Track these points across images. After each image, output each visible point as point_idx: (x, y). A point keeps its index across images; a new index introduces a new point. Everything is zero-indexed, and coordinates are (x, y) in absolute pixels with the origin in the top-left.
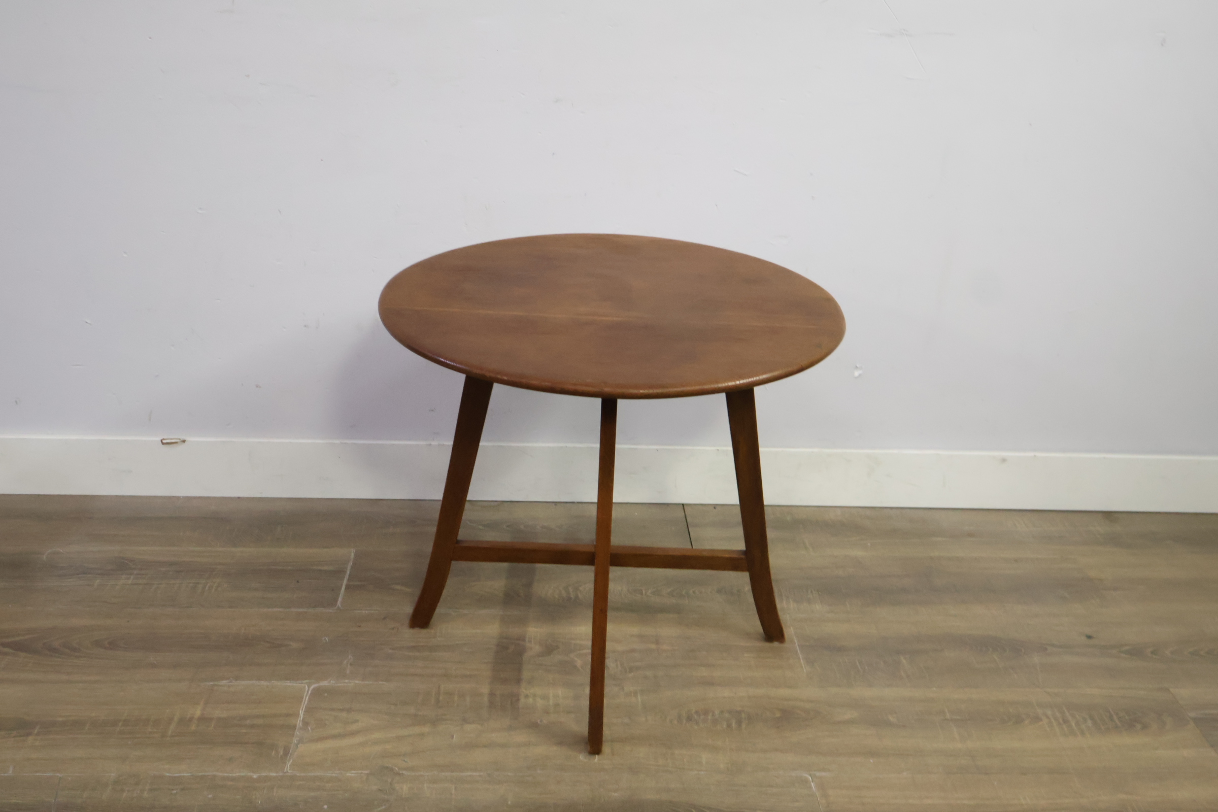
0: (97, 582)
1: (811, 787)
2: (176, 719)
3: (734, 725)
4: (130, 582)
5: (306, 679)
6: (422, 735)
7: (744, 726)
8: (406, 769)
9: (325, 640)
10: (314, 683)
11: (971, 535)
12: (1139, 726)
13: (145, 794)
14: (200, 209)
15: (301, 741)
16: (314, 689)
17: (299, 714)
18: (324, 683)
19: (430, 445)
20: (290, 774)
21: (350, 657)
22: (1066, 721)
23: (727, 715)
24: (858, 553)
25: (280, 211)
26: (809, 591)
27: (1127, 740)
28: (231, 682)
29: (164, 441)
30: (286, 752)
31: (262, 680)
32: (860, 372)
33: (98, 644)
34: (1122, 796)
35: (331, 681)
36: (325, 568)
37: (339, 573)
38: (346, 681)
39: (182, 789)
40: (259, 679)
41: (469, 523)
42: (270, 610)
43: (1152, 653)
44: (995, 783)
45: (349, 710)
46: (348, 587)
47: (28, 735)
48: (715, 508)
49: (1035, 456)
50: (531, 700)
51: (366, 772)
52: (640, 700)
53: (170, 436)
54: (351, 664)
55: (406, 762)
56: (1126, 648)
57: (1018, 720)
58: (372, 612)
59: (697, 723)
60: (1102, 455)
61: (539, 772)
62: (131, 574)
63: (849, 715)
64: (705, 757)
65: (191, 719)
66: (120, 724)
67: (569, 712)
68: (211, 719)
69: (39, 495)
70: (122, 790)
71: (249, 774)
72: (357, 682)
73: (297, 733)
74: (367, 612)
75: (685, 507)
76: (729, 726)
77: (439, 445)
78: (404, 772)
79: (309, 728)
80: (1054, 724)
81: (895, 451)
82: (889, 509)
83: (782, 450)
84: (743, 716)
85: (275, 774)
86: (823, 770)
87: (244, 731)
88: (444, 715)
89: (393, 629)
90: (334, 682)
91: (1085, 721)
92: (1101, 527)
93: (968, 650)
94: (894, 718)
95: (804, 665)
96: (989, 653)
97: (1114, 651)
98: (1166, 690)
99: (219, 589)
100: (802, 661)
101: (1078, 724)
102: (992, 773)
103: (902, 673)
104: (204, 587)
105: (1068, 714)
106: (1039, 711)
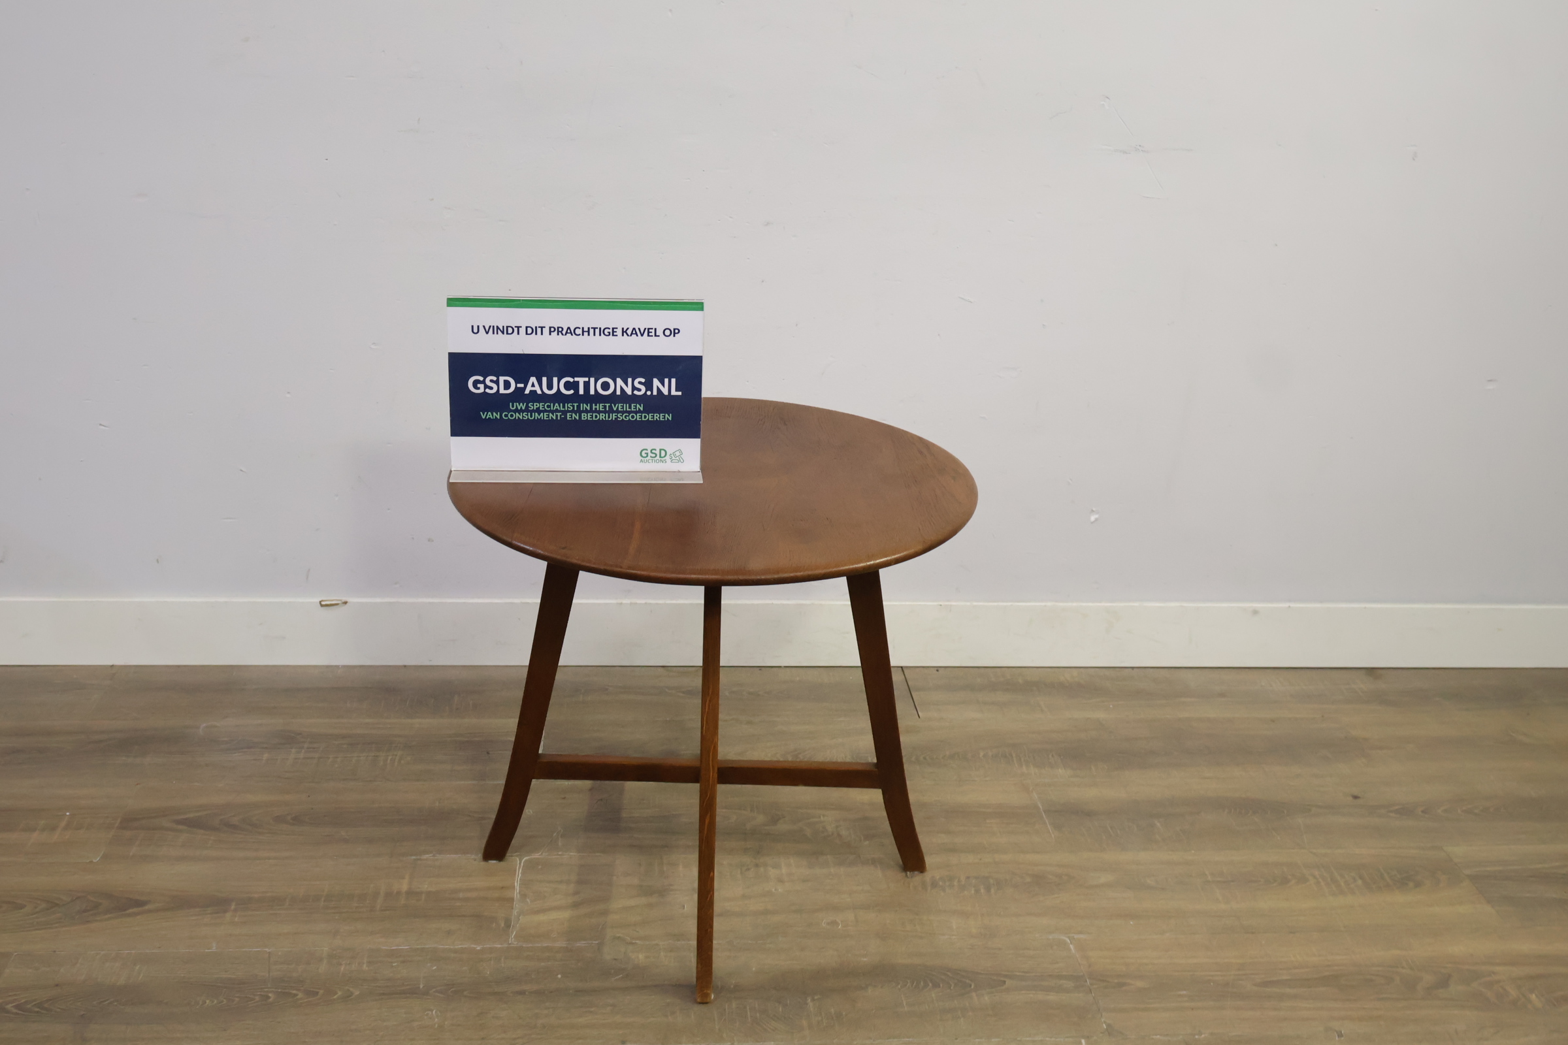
0: (266, 756)
1: (1070, 950)
2: (382, 893)
3: (982, 891)
4: (302, 755)
5: (515, 852)
6: (651, 905)
7: (993, 891)
8: (639, 939)
9: (529, 812)
10: (525, 857)
11: (1222, 695)
12: (1411, 884)
13: (365, 967)
15: (521, 913)
16: (526, 861)
18: (536, 856)
19: (621, 604)
20: (515, 945)
21: (559, 829)
22: (1334, 881)
23: (974, 881)
24: (1100, 715)
26: (1050, 756)
27: (1399, 898)
28: (434, 856)
29: (323, 603)
30: (508, 925)
31: (467, 853)
32: (1097, 516)
34: (1397, 952)
35: (543, 854)
38: (560, 853)
39: (404, 962)
40: (465, 852)
41: (667, 690)
42: (463, 782)
43: (1423, 812)
44: (1263, 942)
45: (568, 882)
47: (225, 911)
48: (937, 671)
50: (762, 869)
51: (597, 942)
53: (330, 598)
54: (562, 836)
55: (637, 932)
56: (1396, 807)
57: (1285, 881)
60: (1363, 605)
61: (780, 939)
62: (301, 748)
63: (1105, 878)
64: (955, 922)
65: (399, 893)
66: (323, 899)
67: (805, 881)
68: (419, 894)
69: (179, 666)
70: (339, 964)
71: (473, 946)
72: (572, 854)
73: (516, 905)
75: (904, 670)
76: (977, 891)
77: (631, 604)
78: (637, 942)
79: (528, 900)
80: (1323, 883)
81: (1136, 604)
82: (1130, 669)
83: (1012, 605)
84: (991, 881)
85: (499, 946)
86: (1081, 933)
87: (458, 904)
88: (671, 885)
89: (601, 800)
90: (547, 854)
91: (1355, 881)
92: (1364, 686)
93: (1226, 812)
94: (1152, 881)
95: (1051, 829)
96: (1249, 815)
97: (1383, 811)
98: (1440, 848)
99: (403, 762)
100: (1049, 827)
101: (1347, 884)
102: (1259, 933)
103: (1158, 837)
104: (385, 761)
105: (1336, 874)
106: (1305, 871)
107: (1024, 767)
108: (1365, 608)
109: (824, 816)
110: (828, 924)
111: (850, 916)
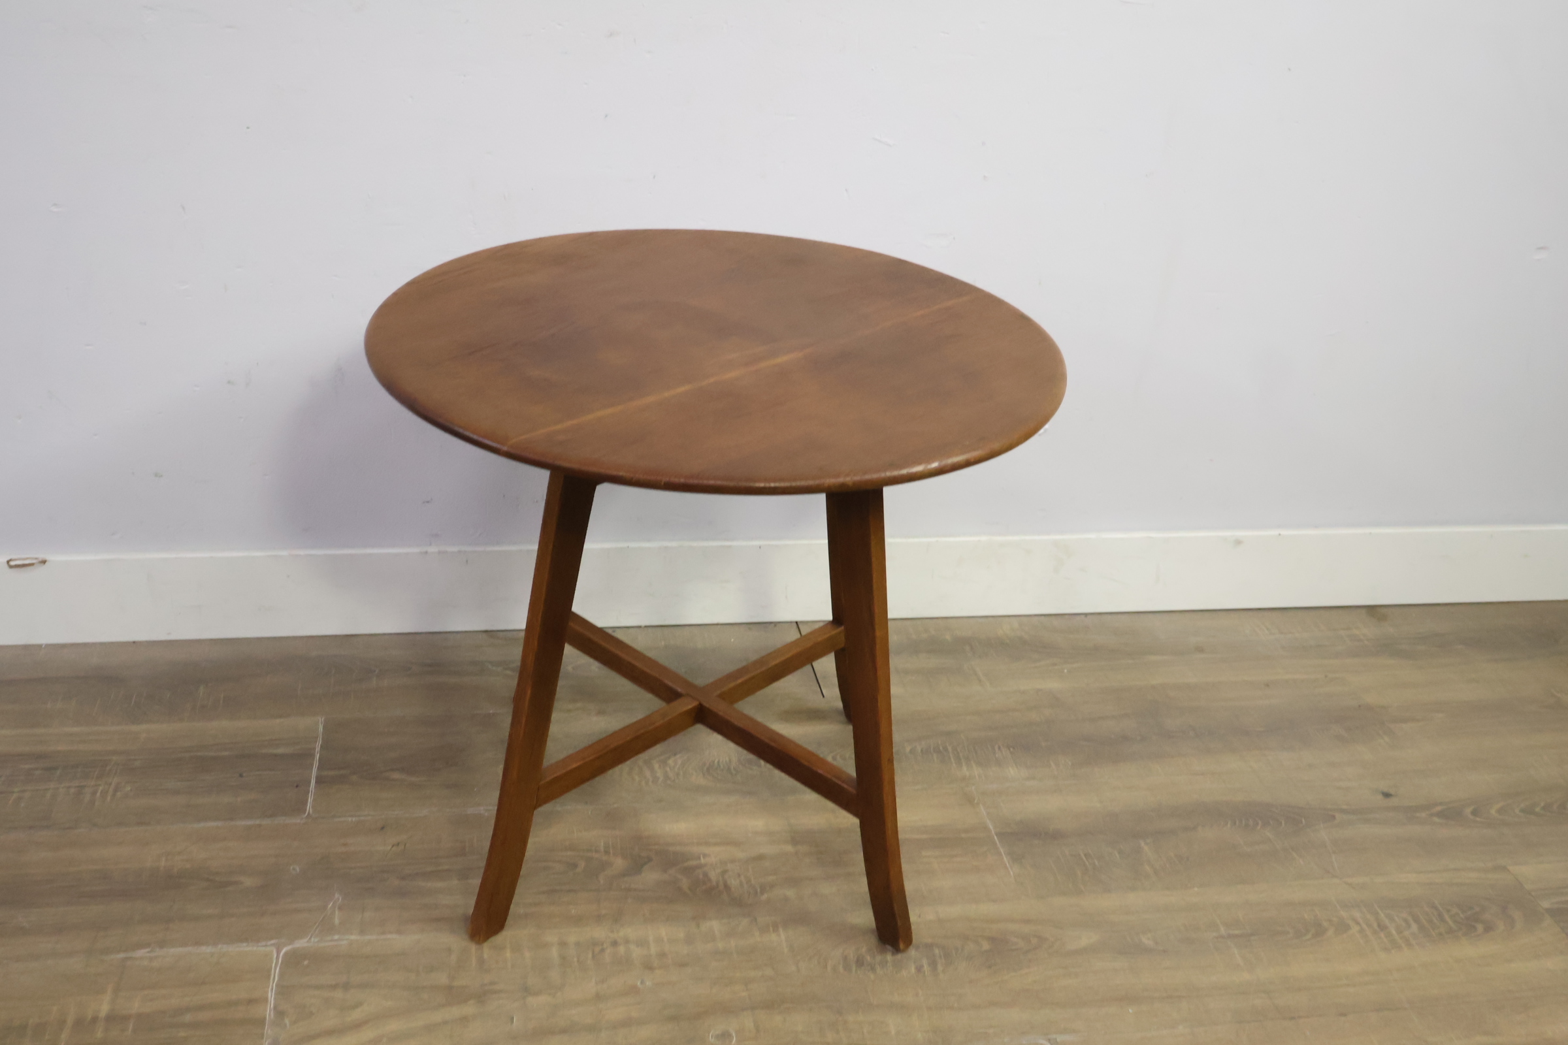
2: (70, 1021)
3: (926, 968)
5: (272, 939)
7: (940, 968)
9: (294, 869)
10: (285, 945)
11: (1200, 649)
12: (1480, 927)
14: (55, 205)
16: (286, 954)
18: (301, 944)
19: (426, 552)
21: (337, 895)
22: (1382, 927)
23: (913, 952)
24: (1053, 685)
25: (183, 208)
26: (995, 747)
27: (1468, 950)
28: (153, 951)
29: (12, 563)
35: (313, 939)
36: (281, 750)
37: (304, 757)
38: (336, 937)
40: (198, 943)
41: (490, 667)
42: (202, 825)
43: (1472, 813)
44: (1307, 1032)
45: (346, 987)
46: (319, 781)
49: (1280, 535)
50: (622, 949)
52: (784, 937)
53: (21, 555)
54: (340, 908)
56: (1439, 808)
57: (1319, 931)
58: (362, 818)
59: (873, 969)
60: (1367, 530)
63: (1087, 938)
64: (893, 1023)
65: (95, 1020)
67: (683, 965)
68: (125, 1018)
72: (353, 937)
73: (268, 1031)
74: (354, 819)
75: (800, 626)
77: (439, 552)
79: (286, 1021)
80: (1368, 932)
81: (1093, 536)
82: (1083, 617)
83: (937, 541)
84: (937, 951)
86: (1064, 1031)
87: (182, 1034)
88: (494, 983)
89: (398, 844)
90: (316, 940)
91: (1409, 926)
92: (1368, 630)
93: (1229, 825)
94: (1149, 939)
95: (1009, 863)
96: (1259, 827)
97: (1423, 815)
98: (1504, 869)
99: (119, 794)
100: (1005, 858)
101: (1400, 932)
102: (1300, 1017)
103: (1147, 868)
104: (94, 793)
105: (1382, 915)
106: (1343, 914)
107: (965, 768)
108: (1371, 533)
109: (705, 856)
110: (717, 1037)
111: (748, 1021)
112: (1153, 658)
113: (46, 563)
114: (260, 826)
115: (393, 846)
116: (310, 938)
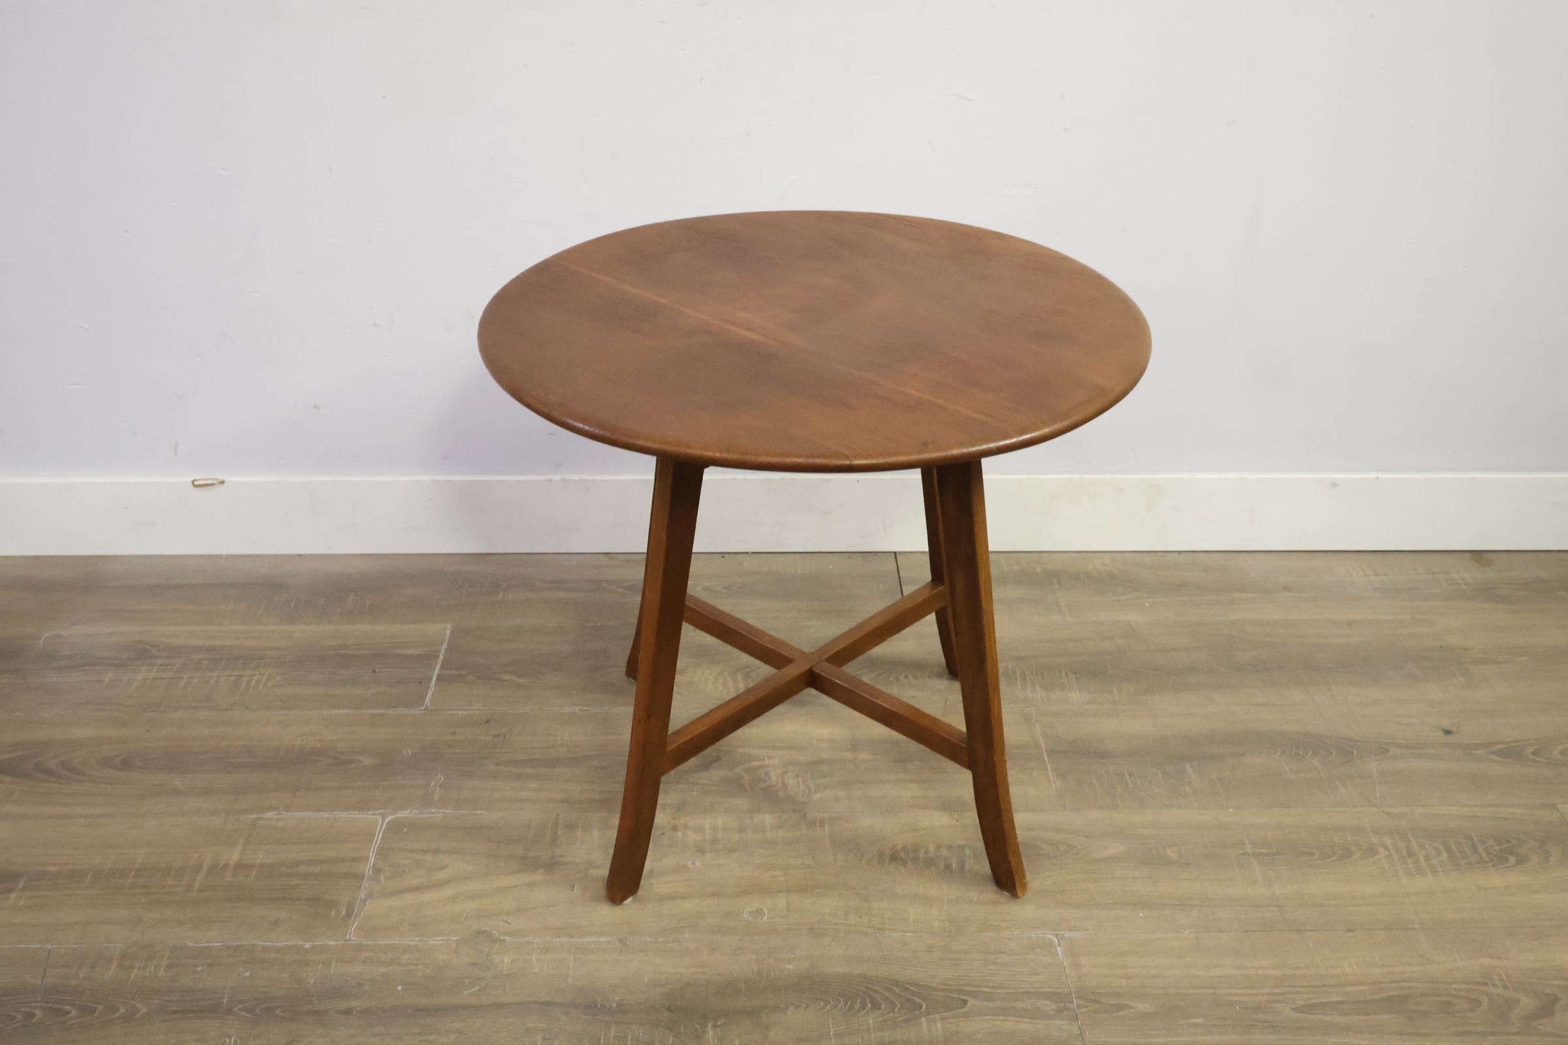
0: (109, 676)
1: (1056, 953)
2: (205, 867)
3: (954, 865)
4: (152, 675)
5: (380, 809)
6: (532, 885)
7: (967, 867)
8: (510, 933)
9: (407, 752)
10: (392, 814)
11: (1288, 588)
12: (1512, 860)
13: (161, 973)
14: (222, 168)
15: (370, 896)
16: (388, 823)
17: (368, 858)
18: (404, 814)
19: (551, 480)
20: (353, 942)
21: (440, 776)
22: (1411, 854)
23: (944, 852)
24: (1132, 617)
26: (1064, 673)
27: (1495, 879)
28: (280, 814)
29: (196, 483)
30: (349, 913)
31: (320, 811)
33: (106, 763)
34: (1488, 961)
35: (414, 811)
36: (411, 652)
37: (431, 657)
38: (434, 810)
39: (210, 965)
40: (317, 809)
41: (605, 585)
42: (335, 712)
43: (1533, 753)
44: (1311, 945)
45: (436, 852)
46: (440, 678)
47: (9, 891)
49: (1378, 478)
50: (680, 834)
51: (456, 938)
52: (827, 832)
53: (203, 476)
54: (441, 787)
55: (509, 923)
56: (1499, 747)
57: (1346, 854)
58: (472, 712)
59: (904, 864)
61: (687, 935)
62: (154, 665)
63: (1114, 848)
64: (914, 912)
65: (226, 866)
66: (132, 874)
67: (731, 851)
68: (252, 866)
69: (37, 557)
70: (131, 967)
71: (300, 943)
72: (447, 811)
73: (365, 884)
74: (464, 712)
75: (898, 556)
76: (948, 866)
77: (563, 480)
78: (507, 938)
79: (382, 877)
80: (1395, 858)
81: (1185, 476)
82: (1176, 554)
83: (1029, 478)
84: (968, 852)
85: (333, 943)
86: (1074, 929)
87: (295, 882)
88: (562, 856)
89: (499, 735)
90: (417, 812)
91: (1439, 854)
92: (1468, 574)
93: (1278, 753)
94: (1174, 852)
95: (1053, 778)
96: (1308, 757)
97: (1481, 752)
98: (1553, 807)
99: (270, 684)
100: (1050, 773)
101: (1427, 858)
102: (1306, 931)
103: (1187, 788)
104: (249, 682)
105: (1414, 843)
106: (1375, 840)
107: (1029, 690)
108: (1474, 478)
109: (769, 758)
110: (751, 913)
111: (781, 902)
112: (1237, 595)
113: (225, 483)
114: (383, 714)
115: (495, 736)
116: (412, 810)
